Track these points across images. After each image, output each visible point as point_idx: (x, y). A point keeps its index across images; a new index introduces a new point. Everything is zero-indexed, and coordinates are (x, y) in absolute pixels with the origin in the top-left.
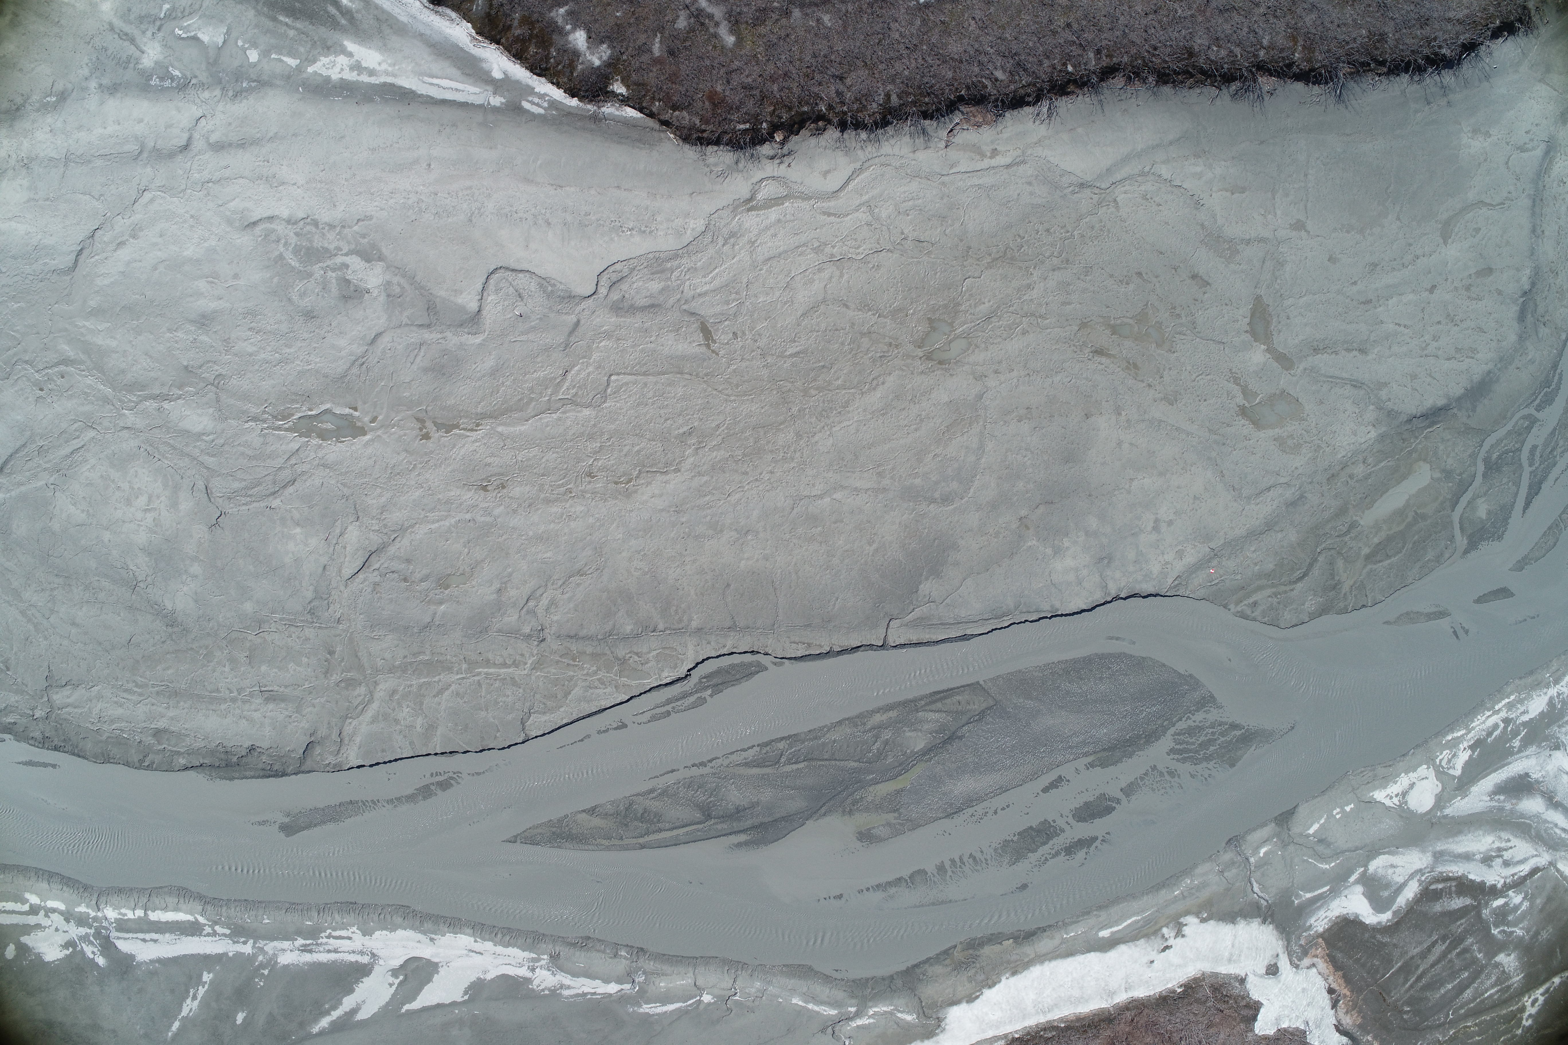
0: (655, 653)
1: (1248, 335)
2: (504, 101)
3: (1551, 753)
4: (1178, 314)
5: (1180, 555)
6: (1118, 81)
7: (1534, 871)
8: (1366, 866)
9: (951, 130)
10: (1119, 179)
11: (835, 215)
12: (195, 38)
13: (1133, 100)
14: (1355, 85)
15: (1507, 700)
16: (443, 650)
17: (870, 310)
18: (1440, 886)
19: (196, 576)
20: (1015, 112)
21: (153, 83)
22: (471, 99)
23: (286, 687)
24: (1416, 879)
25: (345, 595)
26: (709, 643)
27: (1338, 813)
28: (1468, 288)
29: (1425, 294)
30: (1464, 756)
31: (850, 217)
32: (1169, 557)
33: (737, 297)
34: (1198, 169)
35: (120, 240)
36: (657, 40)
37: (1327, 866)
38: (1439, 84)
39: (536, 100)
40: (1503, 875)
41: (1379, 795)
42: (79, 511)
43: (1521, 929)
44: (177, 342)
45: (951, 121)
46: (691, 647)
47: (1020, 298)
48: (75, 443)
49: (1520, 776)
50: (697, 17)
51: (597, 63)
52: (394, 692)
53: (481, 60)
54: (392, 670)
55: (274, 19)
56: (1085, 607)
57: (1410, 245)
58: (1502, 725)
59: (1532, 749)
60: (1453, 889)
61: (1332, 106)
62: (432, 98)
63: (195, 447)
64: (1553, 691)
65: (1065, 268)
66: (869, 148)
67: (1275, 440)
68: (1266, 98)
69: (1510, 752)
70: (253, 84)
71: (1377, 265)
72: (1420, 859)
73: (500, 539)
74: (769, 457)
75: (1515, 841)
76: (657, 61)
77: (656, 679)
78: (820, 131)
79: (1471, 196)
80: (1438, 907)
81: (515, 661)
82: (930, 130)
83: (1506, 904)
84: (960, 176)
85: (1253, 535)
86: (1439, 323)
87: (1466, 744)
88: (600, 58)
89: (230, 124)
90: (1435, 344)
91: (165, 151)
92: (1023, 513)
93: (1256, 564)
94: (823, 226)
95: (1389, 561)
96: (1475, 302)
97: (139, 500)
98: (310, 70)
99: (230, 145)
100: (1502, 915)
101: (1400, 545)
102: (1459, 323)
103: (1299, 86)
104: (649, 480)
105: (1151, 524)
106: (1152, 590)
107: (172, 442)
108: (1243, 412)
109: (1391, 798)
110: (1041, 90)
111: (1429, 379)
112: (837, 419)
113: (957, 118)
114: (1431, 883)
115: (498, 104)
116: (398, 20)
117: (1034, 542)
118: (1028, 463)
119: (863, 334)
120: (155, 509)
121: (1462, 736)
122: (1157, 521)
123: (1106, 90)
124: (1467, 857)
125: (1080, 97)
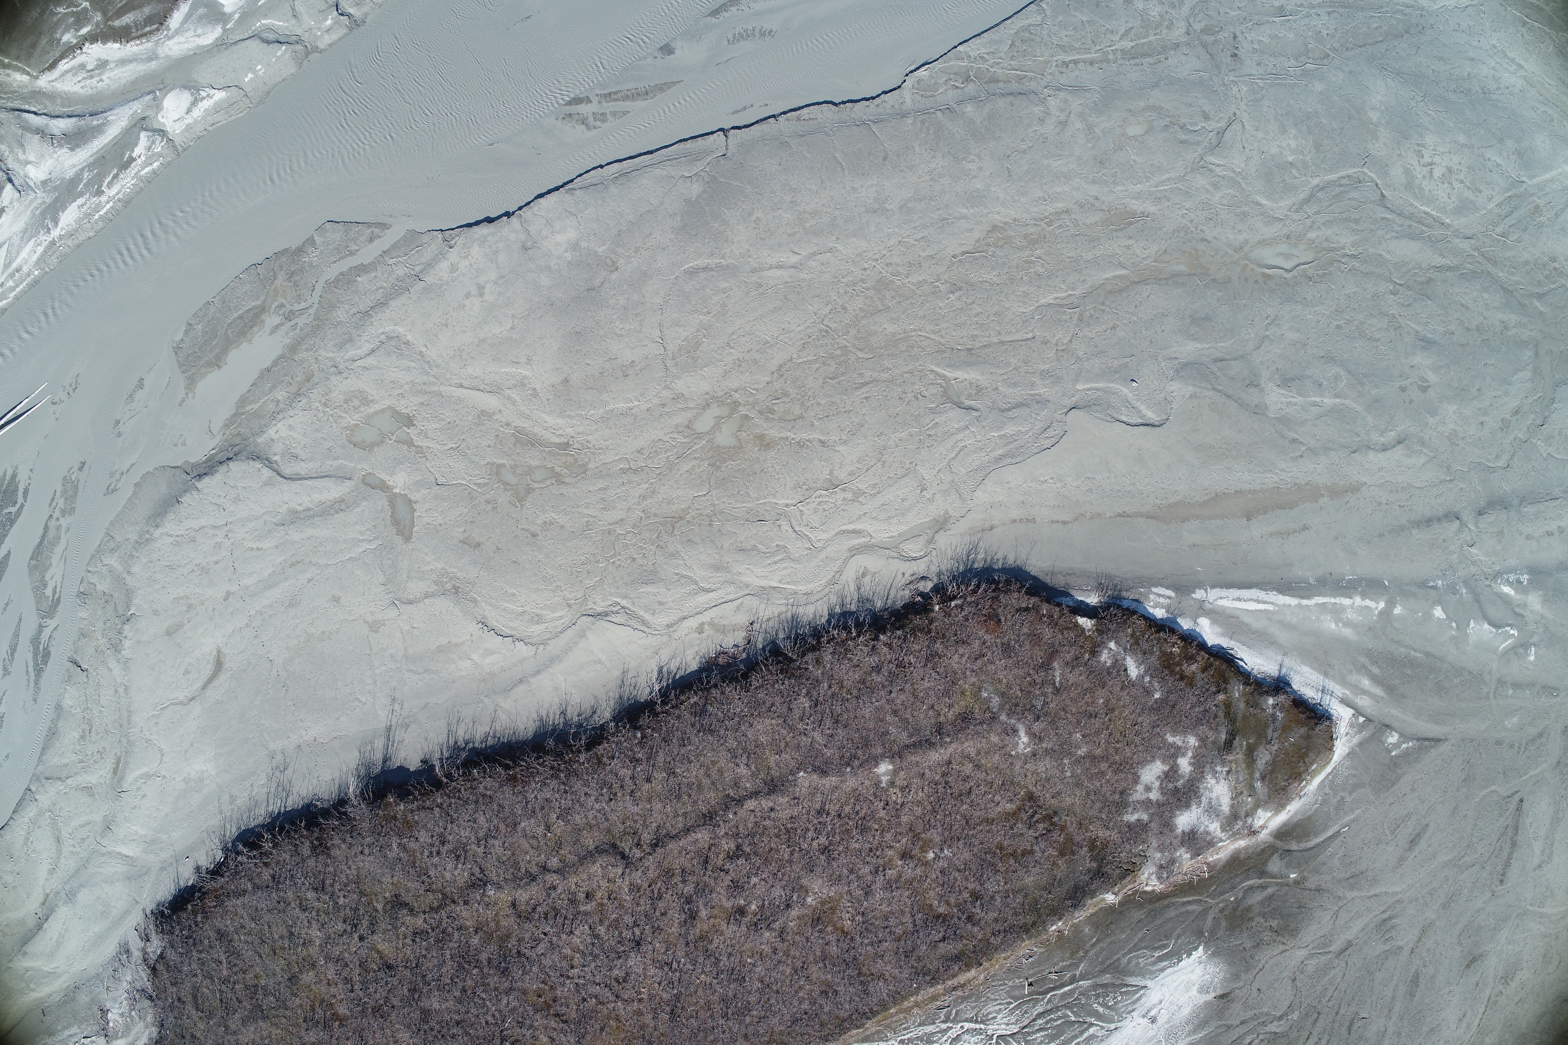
0: (941, 90)
1: (414, 499)
2: (1193, 595)
3: (49, 177)
4: (489, 503)
5: (454, 268)
7: (53, 66)
8: (225, 30)
9: (749, 642)
10: (569, 631)
11: (849, 532)
12: (1497, 626)
15: (101, 213)
16: (1134, 68)
17: (799, 443)
18: (148, 29)
19: (1372, 109)
21: (1526, 576)
22: (1224, 592)
23: (1268, 22)
24: (173, 30)
25: (1233, 106)
26: (893, 107)
27: (260, 70)
28: (190, 607)
29: (234, 588)
30: (139, 150)
31: (834, 533)
32: (464, 264)
33: (928, 432)
34: (489, 660)
35: (1518, 417)
36: (1058, 679)
37: (263, 22)
39: (1162, 600)
40: (84, 55)
41: (219, 95)
42: (1493, 159)
43: (59, 13)
44: (1443, 322)
46: (908, 101)
47: (651, 484)
48: (1511, 220)
49: (78, 146)
51: (1112, 646)
52: (1169, 28)
53: (1223, 635)
54: (1177, 46)
55: (1427, 654)
56: (540, 200)
57: (256, 637)
58: (103, 188)
59: (70, 174)
60: (134, 30)
62: (1261, 589)
63: (1402, 226)
64: (56, 233)
65: (610, 524)
67: (373, 401)
69: (90, 166)
70: (1431, 584)
71: (289, 606)
72: (170, 49)
73: (1104, 171)
74: (869, 284)
75: (77, 89)
76: (1054, 656)
77: (934, 68)
79: (196, 709)
80: (147, 10)
81: (1067, 67)
83: (77, 30)
84: (731, 597)
85: (382, 304)
86: (217, 563)
87: (139, 161)
88: (1110, 651)
89: (1444, 541)
90: (218, 539)
91: (1498, 508)
92: (614, 276)
93: (376, 277)
94: (859, 518)
95: (241, 312)
96: (182, 594)
97: (1441, 173)
98: (1382, 605)
99: (1439, 520)
100: (81, 19)
101: (230, 331)
102: (195, 568)
104: (978, 245)
105: (486, 291)
106: (475, 229)
107: (1424, 228)
108: (409, 421)
109: (208, 95)
110: (664, 703)
111: (221, 501)
112: (810, 330)
113: (745, 656)
114: (158, 30)
115: (1197, 591)
116: (1310, 667)
117: (600, 250)
118: (618, 323)
119: (801, 417)
120: (1424, 166)
121: (143, 169)
122: (481, 295)
124: (123, 62)
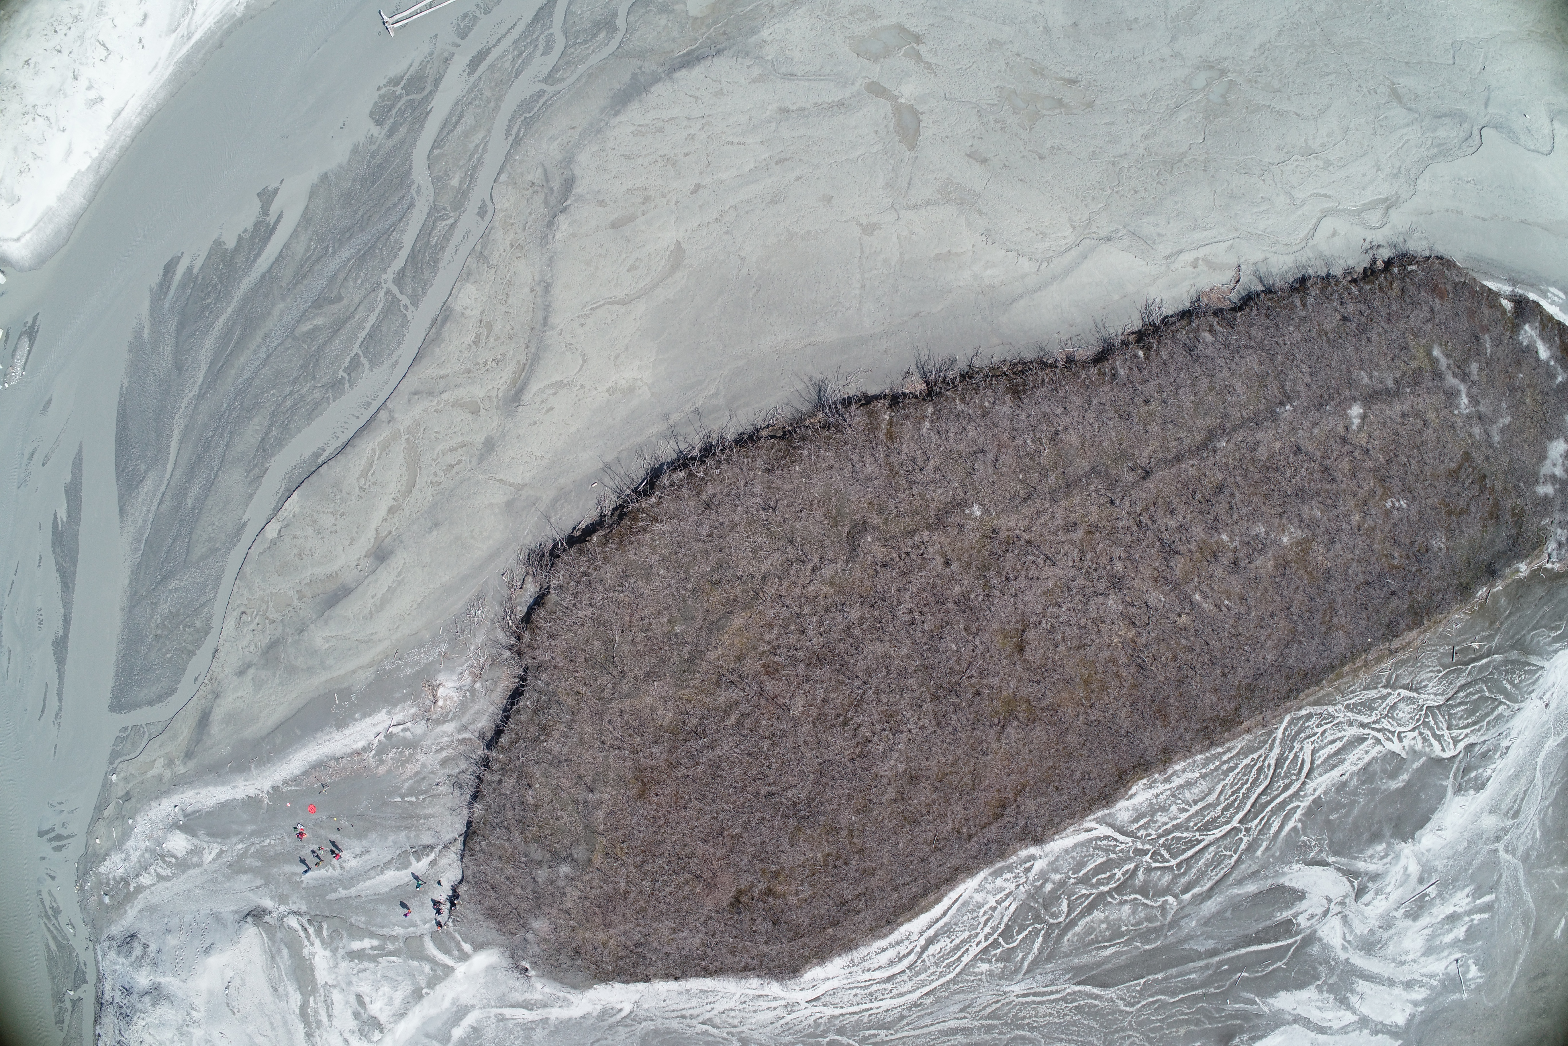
6: (1084, 353)
9: (1237, 282)
13: (1064, 338)
14: (799, 407)
20: (1181, 308)
36: (1489, 351)
38: (680, 438)
45: (1239, 291)
50: (1465, 374)
51: (1527, 327)
61: (830, 376)
66: (1304, 259)
68: (913, 368)
76: (1486, 329)
78: (1348, 272)
82: (1256, 281)
88: (1526, 331)
103: (873, 390)
113: (1234, 297)
123: (1095, 343)
125: (1120, 333)
